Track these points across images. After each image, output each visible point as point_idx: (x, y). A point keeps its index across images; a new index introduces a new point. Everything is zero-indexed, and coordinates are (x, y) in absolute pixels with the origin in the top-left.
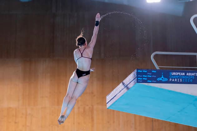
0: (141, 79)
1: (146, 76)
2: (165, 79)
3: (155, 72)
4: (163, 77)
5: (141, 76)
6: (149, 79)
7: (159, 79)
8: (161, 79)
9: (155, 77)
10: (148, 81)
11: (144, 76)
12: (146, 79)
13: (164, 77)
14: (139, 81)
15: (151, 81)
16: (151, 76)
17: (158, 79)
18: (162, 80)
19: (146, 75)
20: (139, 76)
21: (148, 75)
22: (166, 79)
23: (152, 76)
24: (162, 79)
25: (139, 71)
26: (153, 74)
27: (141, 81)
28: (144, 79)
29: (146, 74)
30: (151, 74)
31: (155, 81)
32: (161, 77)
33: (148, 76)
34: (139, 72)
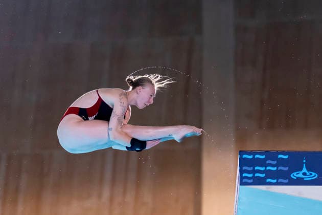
0: (251, 175)
1: (263, 169)
2: (311, 174)
3: (286, 157)
4: (305, 170)
5: (251, 169)
6: (269, 174)
7: (295, 174)
8: (300, 175)
9: (286, 169)
10: (268, 180)
11: (257, 168)
12: (263, 175)
13: (308, 170)
14: (244, 180)
15: (275, 181)
16: (275, 169)
17: (292, 176)
18: (304, 177)
19: (261, 166)
20: (244, 168)
21: (266, 165)
22: (313, 174)
23: (279, 168)
24: (304, 174)
25: (244, 156)
26: (281, 162)
27: (251, 181)
28: (257, 175)
29: (262, 163)
30: (275, 162)
31: (287, 181)
32: (301, 170)
33: (268, 168)
34: (245, 158)
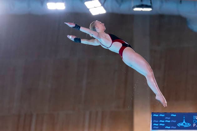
0: (157, 125)
1: (163, 121)
2: (187, 124)
3: (175, 115)
4: (184, 122)
5: (157, 121)
6: (167, 124)
7: (179, 124)
8: (182, 125)
9: (175, 121)
10: (166, 127)
11: (160, 121)
12: (164, 125)
13: (186, 122)
14: (154, 127)
15: (169, 127)
16: (169, 121)
17: (178, 125)
20: (154, 121)
22: (189, 124)
23: (172, 121)
24: (184, 124)
25: (154, 115)
26: (172, 118)
27: (158, 127)
28: (160, 124)
30: (169, 118)
31: (175, 127)
32: (182, 122)
33: (166, 121)
34: (155, 116)
